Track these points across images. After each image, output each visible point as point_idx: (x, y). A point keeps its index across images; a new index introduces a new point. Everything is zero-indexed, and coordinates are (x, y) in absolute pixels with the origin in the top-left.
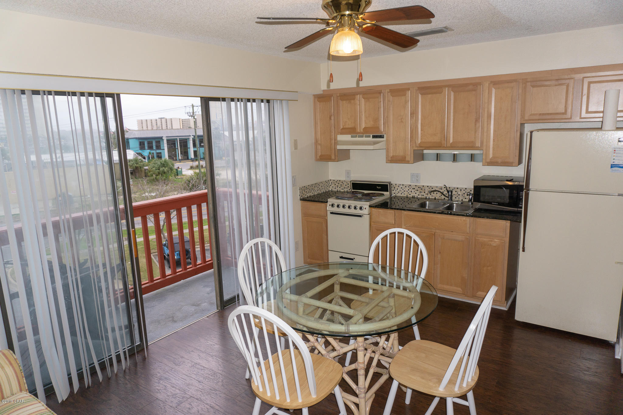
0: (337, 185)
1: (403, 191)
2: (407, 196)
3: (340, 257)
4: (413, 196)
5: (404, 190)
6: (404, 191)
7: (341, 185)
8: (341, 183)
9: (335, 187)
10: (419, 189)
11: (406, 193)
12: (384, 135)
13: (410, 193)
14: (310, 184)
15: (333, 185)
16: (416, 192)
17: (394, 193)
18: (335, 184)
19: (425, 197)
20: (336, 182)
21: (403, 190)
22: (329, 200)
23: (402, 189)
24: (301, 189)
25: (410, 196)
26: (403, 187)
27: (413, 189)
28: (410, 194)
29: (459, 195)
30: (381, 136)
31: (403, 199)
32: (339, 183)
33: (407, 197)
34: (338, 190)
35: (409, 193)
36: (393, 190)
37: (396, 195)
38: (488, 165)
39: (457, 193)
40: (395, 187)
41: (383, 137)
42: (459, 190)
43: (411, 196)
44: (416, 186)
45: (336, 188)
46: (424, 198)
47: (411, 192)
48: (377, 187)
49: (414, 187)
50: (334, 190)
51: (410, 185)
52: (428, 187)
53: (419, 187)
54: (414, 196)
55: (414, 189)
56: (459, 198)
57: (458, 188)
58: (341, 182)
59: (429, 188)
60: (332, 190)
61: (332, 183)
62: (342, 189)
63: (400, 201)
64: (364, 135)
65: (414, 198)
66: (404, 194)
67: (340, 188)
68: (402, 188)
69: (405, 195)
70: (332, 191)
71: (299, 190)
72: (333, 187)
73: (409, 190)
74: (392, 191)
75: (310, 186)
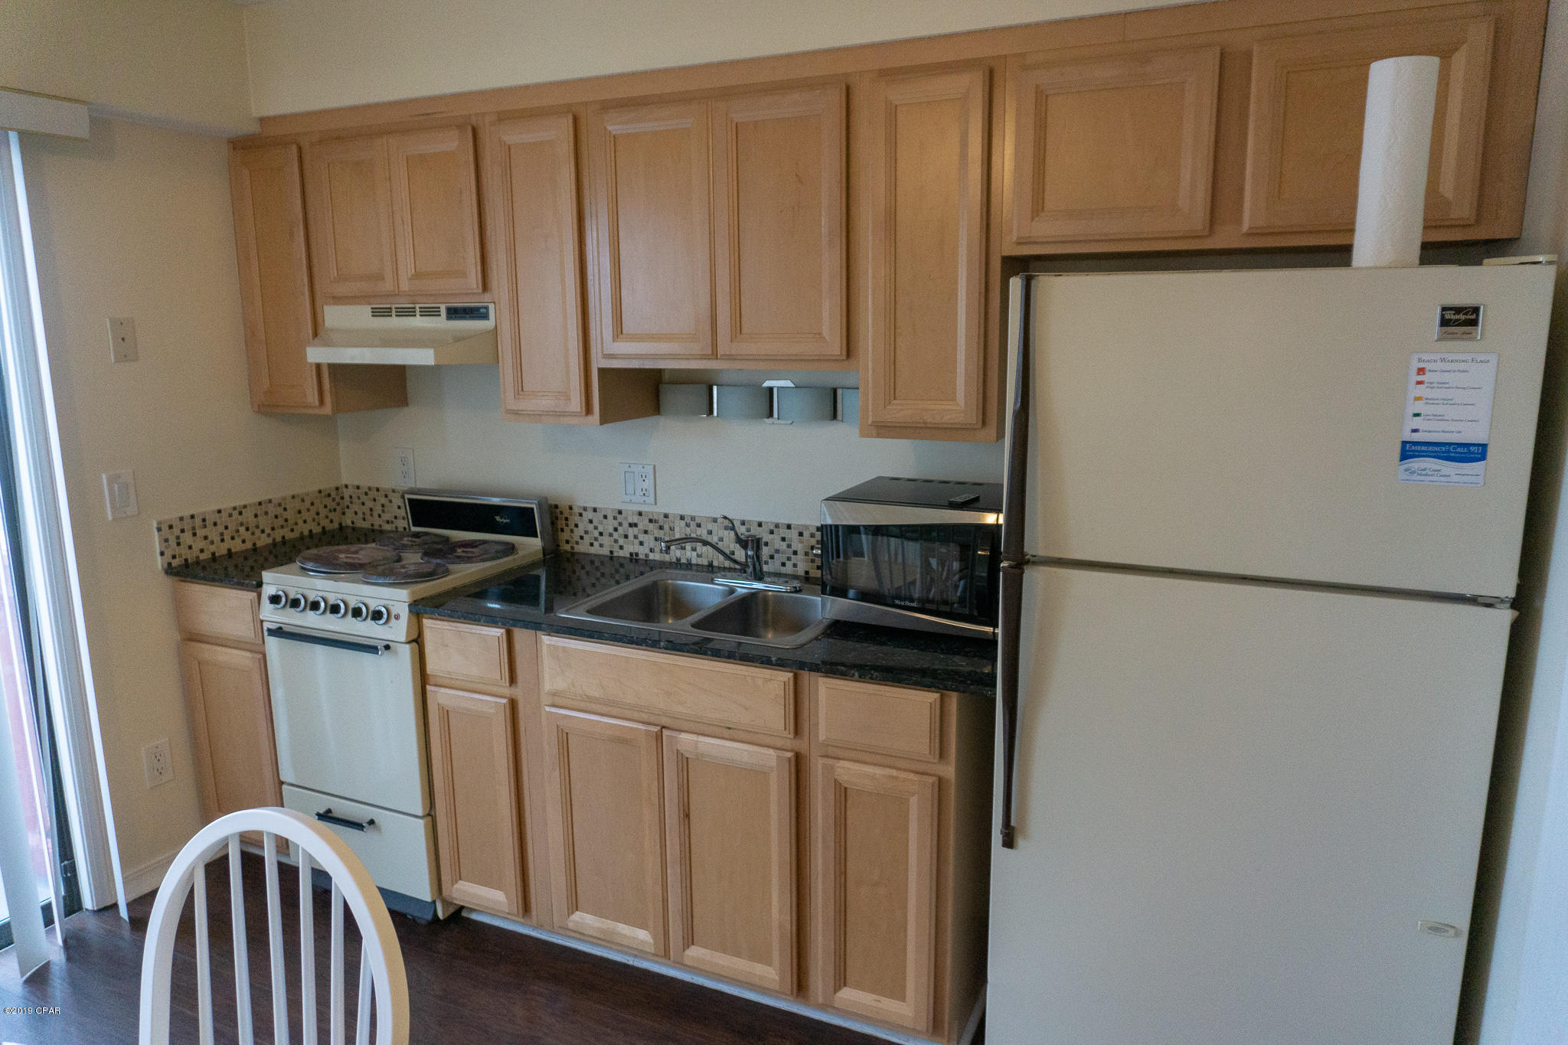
0: (369, 504)
1: (596, 534)
2: (611, 552)
3: (318, 814)
4: (631, 554)
5: (601, 529)
6: (601, 534)
7: (383, 506)
8: (383, 500)
9: (364, 514)
10: (651, 527)
11: (605, 540)
12: (487, 308)
13: (621, 541)
14: (226, 505)
15: (355, 507)
16: (641, 537)
17: (567, 542)
18: (363, 504)
19: (674, 560)
20: (366, 494)
21: (596, 528)
22: (267, 576)
23: (590, 527)
24: (171, 527)
25: (621, 553)
26: (597, 518)
27: (631, 525)
28: (621, 548)
29: (795, 553)
30: (477, 309)
31: (597, 564)
32: (375, 500)
33: (611, 558)
34: (372, 525)
35: (616, 541)
36: (562, 530)
37: (572, 548)
38: (879, 436)
39: (789, 546)
40: (567, 519)
41: (485, 317)
42: (793, 534)
43: (625, 553)
44: (640, 514)
45: (368, 516)
46: (671, 563)
47: (626, 537)
48: (498, 518)
49: (635, 519)
50: (360, 524)
51: (620, 512)
52: (682, 518)
53: (651, 521)
54: (637, 554)
55: (636, 525)
56: (795, 565)
57: (789, 527)
58: (382, 493)
59: (688, 525)
60: (353, 523)
61: (351, 497)
62: (388, 522)
63: (588, 573)
64: (418, 306)
65: (637, 560)
66: (601, 545)
67: (380, 516)
68: (591, 521)
69: (605, 551)
70: (353, 529)
71: (156, 533)
72: (356, 513)
73: (616, 530)
74: (560, 533)
75: (224, 514)
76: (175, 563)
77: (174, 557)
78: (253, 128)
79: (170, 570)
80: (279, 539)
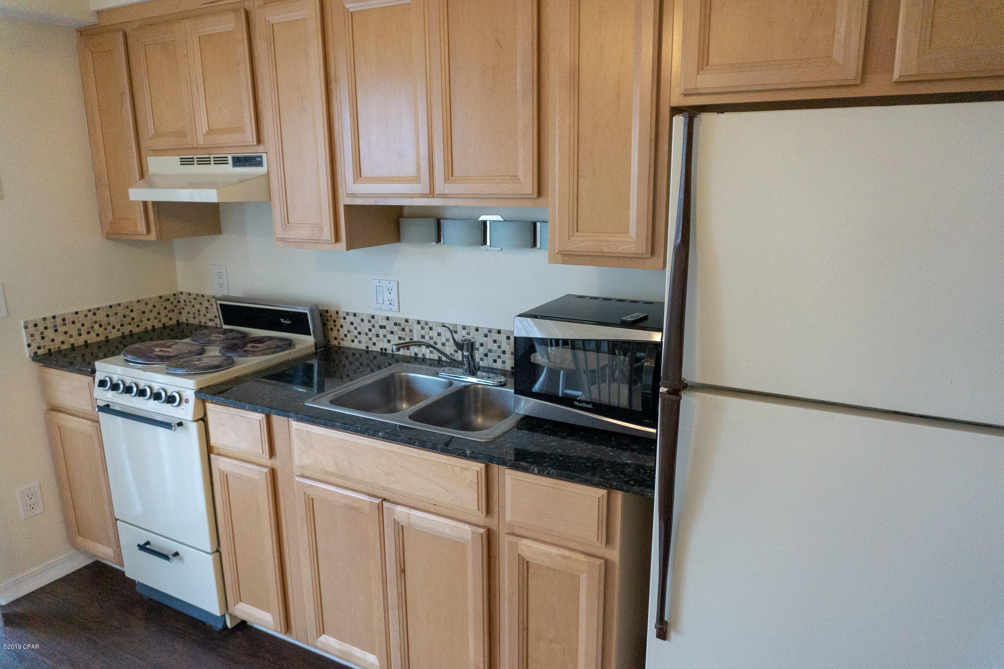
0: (197, 306)
1: (356, 333)
2: (367, 347)
3: (139, 545)
4: (382, 349)
5: (359, 329)
6: (359, 333)
7: (207, 308)
8: (206, 304)
9: (194, 314)
10: (395, 329)
11: (363, 338)
12: (261, 157)
13: (374, 339)
14: (83, 308)
15: (188, 309)
16: (389, 336)
17: (336, 338)
18: (193, 306)
19: (413, 355)
20: (195, 299)
21: (356, 328)
22: (98, 365)
23: (352, 328)
24: (36, 325)
25: (374, 348)
26: (357, 321)
27: (381, 327)
28: (374, 344)
29: (504, 352)
30: (254, 158)
31: (357, 355)
32: (201, 304)
33: (367, 352)
34: (200, 322)
35: (370, 339)
36: (332, 329)
37: (339, 343)
38: (564, 262)
39: (499, 347)
40: (335, 321)
41: (260, 164)
42: (502, 338)
43: (376, 349)
44: (388, 319)
45: (196, 315)
46: (411, 357)
47: (378, 336)
48: (282, 320)
49: (384, 323)
50: (192, 321)
51: (373, 317)
52: (419, 322)
53: (396, 324)
54: (386, 350)
55: (384, 327)
56: (504, 362)
57: (499, 332)
58: (206, 298)
59: (423, 328)
60: (187, 320)
61: (185, 301)
62: (210, 320)
63: (351, 363)
64: (212, 156)
65: (386, 354)
66: (360, 342)
67: (205, 316)
68: (352, 323)
69: (363, 347)
70: (188, 324)
71: (23, 330)
72: (189, 313)
73: (370, 330)
74: (330, 331)
75: (81, 315)
76: (40, 352)
77: (39, 348)
78: (93, 20)
79: (36, 358)
80: (127, 333)
